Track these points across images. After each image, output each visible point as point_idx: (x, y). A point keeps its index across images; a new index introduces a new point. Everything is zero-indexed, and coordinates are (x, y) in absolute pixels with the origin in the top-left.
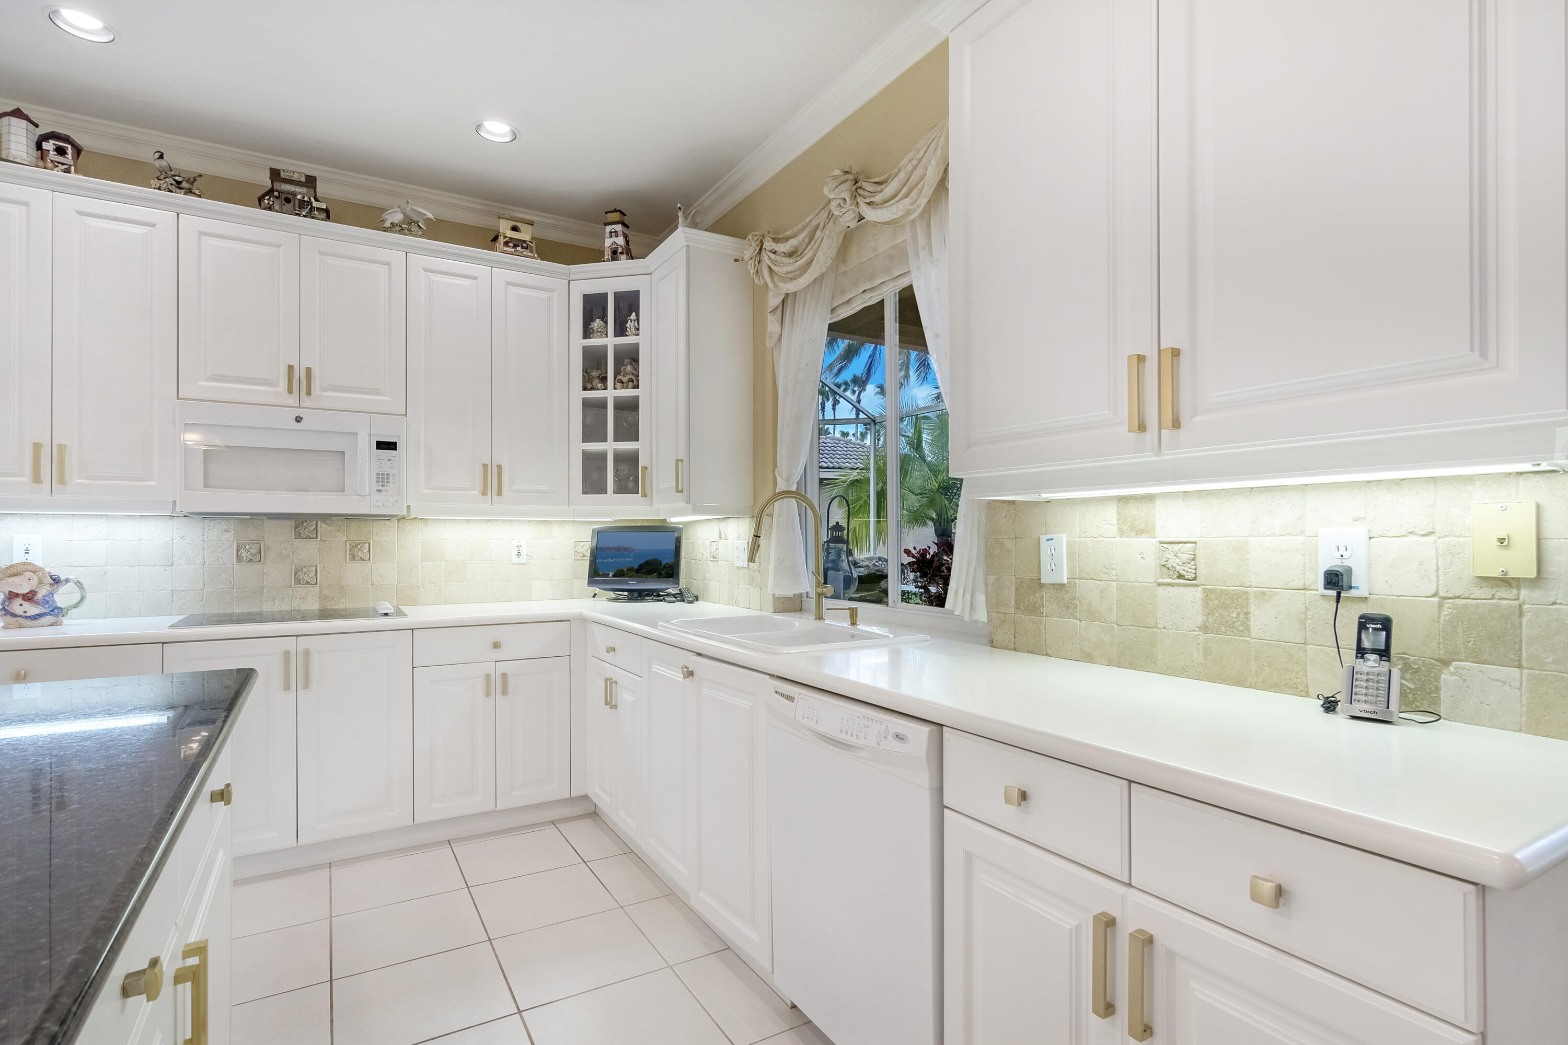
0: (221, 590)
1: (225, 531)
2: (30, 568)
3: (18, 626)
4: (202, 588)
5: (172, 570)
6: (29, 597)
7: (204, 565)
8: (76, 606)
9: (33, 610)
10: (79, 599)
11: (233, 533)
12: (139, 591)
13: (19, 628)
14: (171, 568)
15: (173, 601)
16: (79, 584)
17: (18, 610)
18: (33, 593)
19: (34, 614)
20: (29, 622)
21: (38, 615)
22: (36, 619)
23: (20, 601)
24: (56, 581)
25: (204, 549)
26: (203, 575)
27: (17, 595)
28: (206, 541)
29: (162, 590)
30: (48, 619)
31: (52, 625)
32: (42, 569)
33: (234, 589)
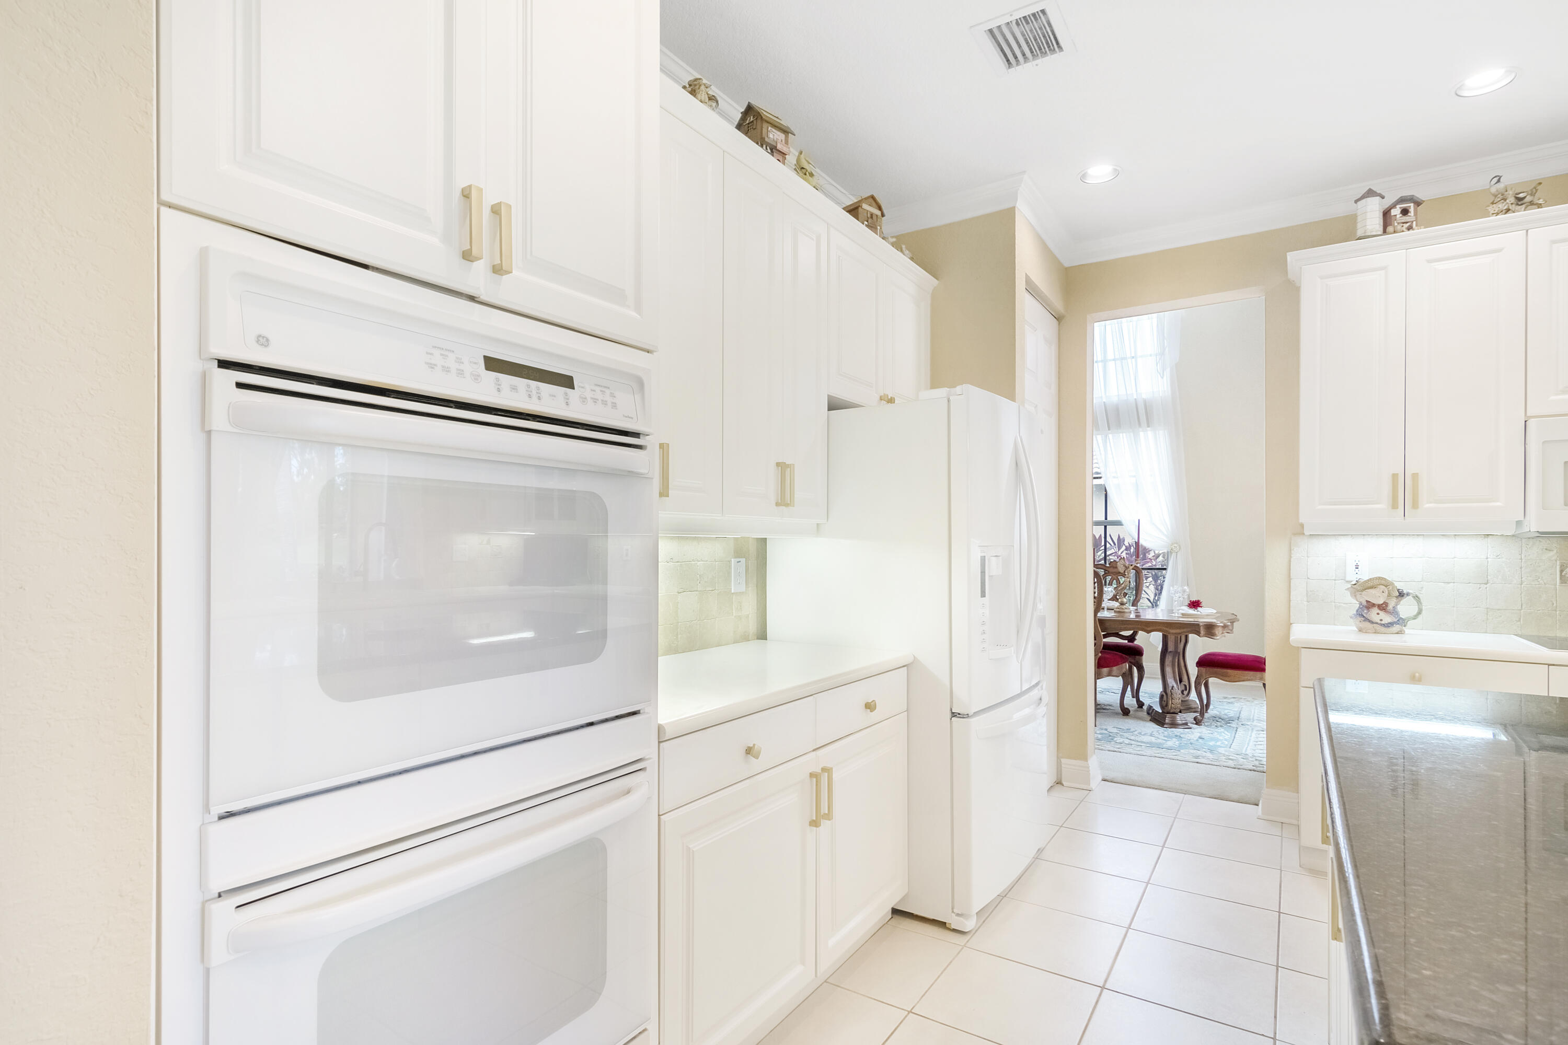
0: (1541, 611)
1: (1546, 549)
2: (1383, 582)
3: (1374, 631)
4: (1520, 608)
5: (1486, 588)
6: (1383, 607)
7: (1521, 584)
8: (1415, 617)
9: (1387, 619)
10: (1415, 613)
11: (1555, 551)
12: (1454, 607)
13: (1375, 633)
14: (1486, 586)
15: (1487, 619)
16: (1416, 598)
17: (1376, 618)
18: (1386, 604)
19: (1387, 622)
20: (1383, 629)
21: (1390, 623)
22: (1389, 627)
23: (1376, 610)
24: (1401, 595)
25: (1521, 568)
26: (1521, 594)
27: (1374, 605)
28: (1523, 560)
29: (1476, 607)
30: (1396, 628)
31: (1397, 633)
32: (1392, 584)
33: (1556, 611)
